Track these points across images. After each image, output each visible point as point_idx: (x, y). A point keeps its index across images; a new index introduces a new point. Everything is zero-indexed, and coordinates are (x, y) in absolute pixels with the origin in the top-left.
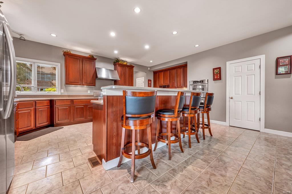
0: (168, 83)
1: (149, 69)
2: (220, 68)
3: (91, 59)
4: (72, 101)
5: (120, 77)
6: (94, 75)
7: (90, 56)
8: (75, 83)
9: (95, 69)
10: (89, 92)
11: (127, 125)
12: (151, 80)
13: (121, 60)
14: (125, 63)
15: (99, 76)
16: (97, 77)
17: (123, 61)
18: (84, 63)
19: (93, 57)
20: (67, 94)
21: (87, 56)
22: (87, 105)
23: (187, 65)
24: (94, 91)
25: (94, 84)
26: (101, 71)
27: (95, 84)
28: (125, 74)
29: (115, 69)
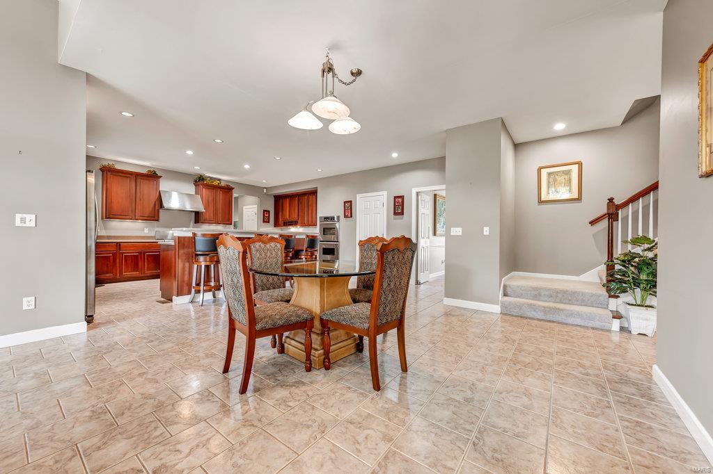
0: (295, 217)
1: (265, 191)
2: (351, 202)
3: (153, 176)
4: (118, 245)
5: (206, 206)
6: (157, 203)
7: (149, 171)
8: (121, 216)
9: (158, 194)
10: (146, 231)
11: (197, 261)
12: (269, 211)
13: (209, 177)
14: (216, 183)
15: (165, 205)
16: (161, 206)
17: (211, 178)
18: (138, 184)
19: (155, 173)
20: (105, 235)
21: (144, 171)
22: (145, 253)
23: (316, 192)
24: (157, 229)
25: (156, 218)
26: (170, 197)
27: (158, 217)
28: (215, 200)
29: (197, 193)
